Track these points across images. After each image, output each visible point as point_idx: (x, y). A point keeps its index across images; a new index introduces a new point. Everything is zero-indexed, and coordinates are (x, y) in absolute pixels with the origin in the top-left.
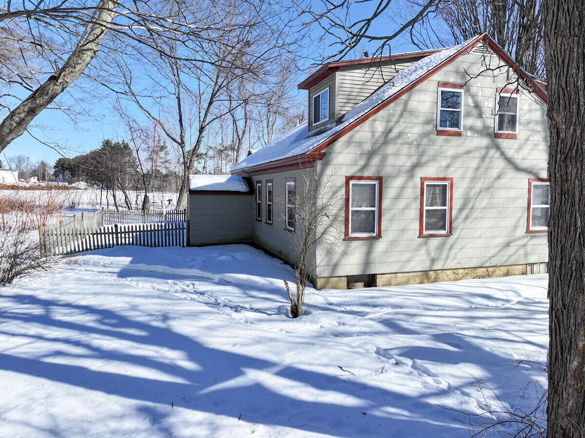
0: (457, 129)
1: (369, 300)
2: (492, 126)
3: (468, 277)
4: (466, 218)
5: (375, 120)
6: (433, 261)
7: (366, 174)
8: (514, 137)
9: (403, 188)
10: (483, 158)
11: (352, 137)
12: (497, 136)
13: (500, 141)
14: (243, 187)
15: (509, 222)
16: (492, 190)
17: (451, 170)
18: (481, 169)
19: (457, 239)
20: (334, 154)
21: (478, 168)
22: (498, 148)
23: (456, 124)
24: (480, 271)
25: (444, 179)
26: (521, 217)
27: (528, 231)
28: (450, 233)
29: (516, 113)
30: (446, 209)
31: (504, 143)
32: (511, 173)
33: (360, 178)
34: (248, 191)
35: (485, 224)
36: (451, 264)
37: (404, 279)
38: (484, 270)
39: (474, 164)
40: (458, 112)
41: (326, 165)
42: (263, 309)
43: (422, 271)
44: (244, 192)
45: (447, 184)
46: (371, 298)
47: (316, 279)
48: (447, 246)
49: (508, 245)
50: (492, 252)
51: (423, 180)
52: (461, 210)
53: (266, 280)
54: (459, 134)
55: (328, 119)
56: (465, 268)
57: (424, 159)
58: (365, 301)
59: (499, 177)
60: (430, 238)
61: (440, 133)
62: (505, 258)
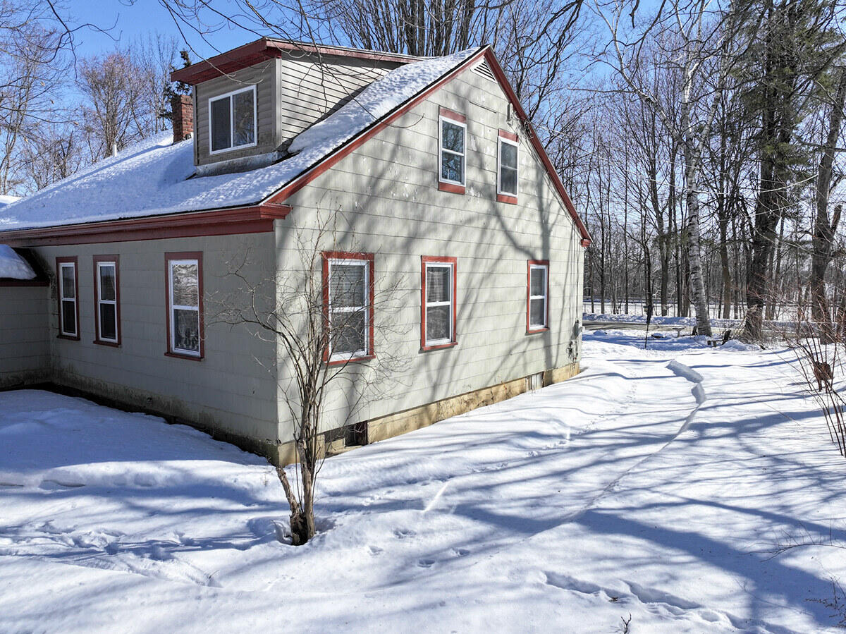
0: (459, 183)
1: (395, 474)
2: (494, 183)
3: (472, 406)
4: (470, 318)
5: (360, 154)
6: (435, 387)
7: (348, 248)
8: (513, 202)
9: (397, 272)
10: (485, 229)
11: (327, 181)
12: (500, 198)
13: (501, 205)
14: (20, 270)
15: (510, 321)
16: (493, 276)
17: (453, 245)
18: (483, 245)
19: (461, 349)
20: (302, 209)
21: (479, 244)
22: (498, 215)
23: (459, 176)
24: (483, 394)
25: (445, 259)
26: (520, 314)
27: (528, 332)
28: (454, 342)
29: (516, 168)
30: (449, 306)
31: (506, 209)
32: (511, 253)
33: (341, 255)
34: (35, 278)
35: (488, 325)
36: (457, 389)
37: (402, 423)
38: (488, 390)
39: (475, 237)
40: (461, 157)
41: (287, 228)
42: (217, 539)
43: (423, 406)
44: (25, 280)
45: (450, 266)
46: (394, 468)
47: (276, 449)
48: (450, 363)
49: (509, 353)
50: (495, 364)
51: (423, 258)
52: (464, 305)
53: (166, 468)
54: (461, 192)
55: (255, 144)
56: (469, 393)
57: (424, 226)
58: (389, 475)
59: (500, 258)
60: (433, 352)
61: (442, 187)
62: (507, 372)
